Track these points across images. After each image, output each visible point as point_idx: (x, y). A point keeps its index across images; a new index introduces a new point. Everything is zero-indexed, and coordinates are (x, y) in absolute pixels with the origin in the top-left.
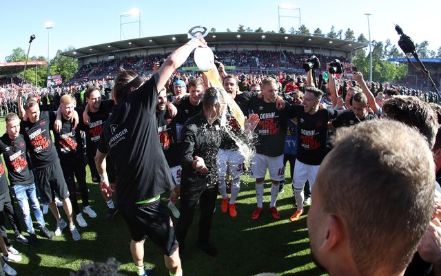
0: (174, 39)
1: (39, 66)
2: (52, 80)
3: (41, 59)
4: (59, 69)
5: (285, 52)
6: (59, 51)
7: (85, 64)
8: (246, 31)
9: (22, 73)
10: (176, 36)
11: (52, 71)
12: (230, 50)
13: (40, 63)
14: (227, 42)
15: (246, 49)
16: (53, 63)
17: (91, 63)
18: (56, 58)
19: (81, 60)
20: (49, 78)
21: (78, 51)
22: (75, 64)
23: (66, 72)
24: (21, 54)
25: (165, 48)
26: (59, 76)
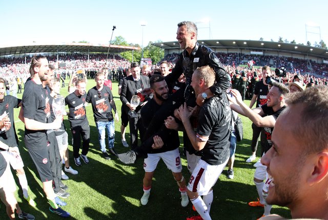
0: (234, 43)
1: (135, 50)
2: (144, 61)
3: (137, 46)
4: (150, 54)
5: (311, 61)
6: (150, 42)
7: (170, 53)
8: (284, 42)
9: (122, 53)
10: (235, 41)
11: (145, 55)
12: (273, 55)
13: (136, 48)
14: (271, 49)
15: (284, 56)
16: (145, 49)
17: (174, 53)
18: (148, 47)
19: (167, 50)
20: (142, 59)
21: (164, 43)
22: (162, 52)
23: (155, 57)
24: (122, 41)
25: (228, 49)
26: (150, 59)
